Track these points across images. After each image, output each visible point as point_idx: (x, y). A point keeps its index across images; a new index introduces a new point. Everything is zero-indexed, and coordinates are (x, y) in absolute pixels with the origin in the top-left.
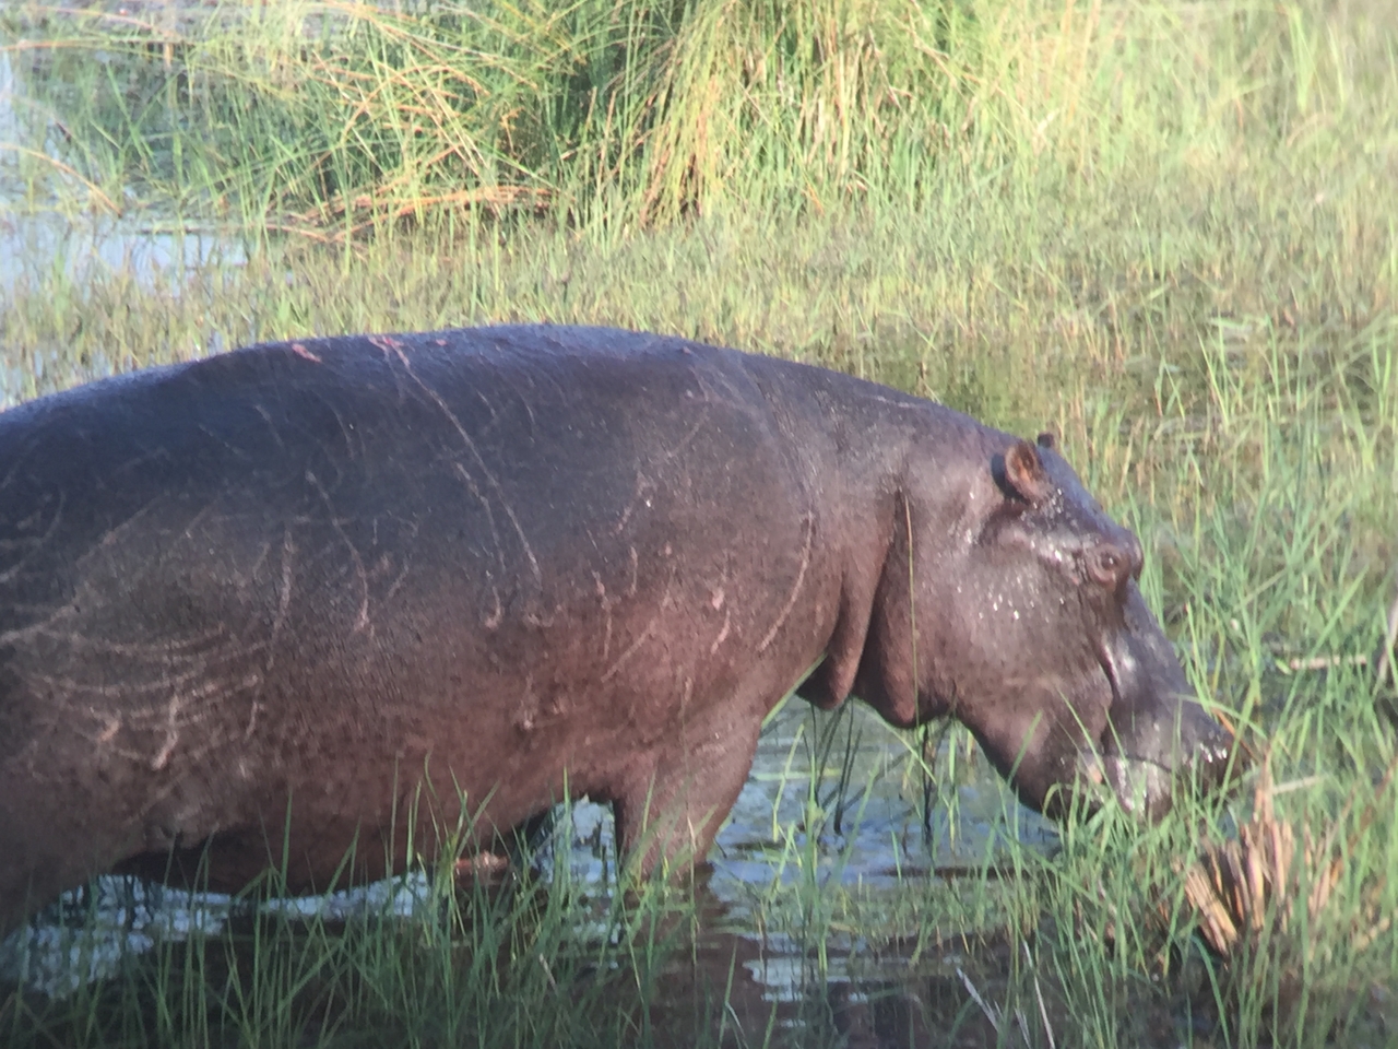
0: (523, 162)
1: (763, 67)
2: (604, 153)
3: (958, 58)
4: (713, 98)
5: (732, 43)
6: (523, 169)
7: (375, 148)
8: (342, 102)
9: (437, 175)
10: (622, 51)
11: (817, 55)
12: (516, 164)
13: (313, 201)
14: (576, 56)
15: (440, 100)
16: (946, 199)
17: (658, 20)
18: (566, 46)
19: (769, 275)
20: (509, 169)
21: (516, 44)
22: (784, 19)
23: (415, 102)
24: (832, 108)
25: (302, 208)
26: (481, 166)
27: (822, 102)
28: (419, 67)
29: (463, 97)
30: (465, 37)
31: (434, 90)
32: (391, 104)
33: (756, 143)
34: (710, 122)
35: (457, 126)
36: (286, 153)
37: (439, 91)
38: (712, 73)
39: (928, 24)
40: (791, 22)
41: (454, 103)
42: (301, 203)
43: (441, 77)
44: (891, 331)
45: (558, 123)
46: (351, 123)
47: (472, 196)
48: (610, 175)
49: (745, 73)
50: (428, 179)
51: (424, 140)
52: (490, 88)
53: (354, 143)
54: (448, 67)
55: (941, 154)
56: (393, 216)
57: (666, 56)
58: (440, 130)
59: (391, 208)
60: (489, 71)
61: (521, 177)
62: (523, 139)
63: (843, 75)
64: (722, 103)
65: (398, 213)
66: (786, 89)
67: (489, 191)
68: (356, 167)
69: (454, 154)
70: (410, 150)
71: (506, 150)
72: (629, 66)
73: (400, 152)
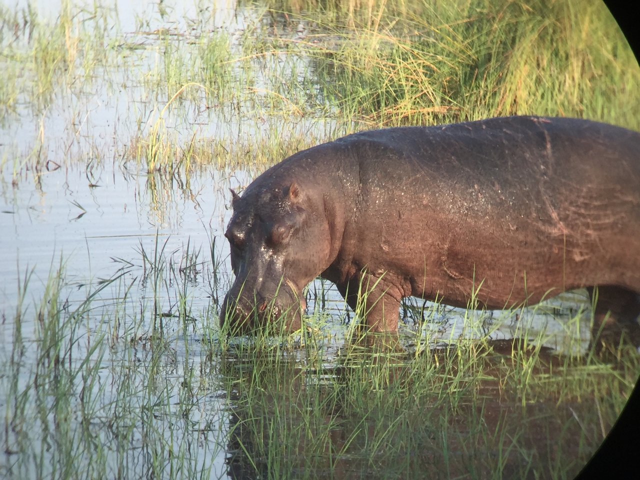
0: (450, 97)
1: (545, 62)
2: (481, 94)
3: (620, 60)
4: (524, 74)
5: (533, 52)
6: (450, 100)
7: (395, 91)
8: (385, 74)
9: (418, 102)
10: (490, 55)
11: (567, 58)
12: (448, 98)
13: (372, 111)
14: (473, 57)
15: (421, 74)
17: (505, 44)
18: (470, 53)
20: (445, 100)
21: (450, 52)
22: (555, 45)
23: (411, 75)
24: (571, 79)
25: (367, 113)
26: (435, 98)
27: (567, 76)
28: (413, 61)
29: (429, 72)
30: (432, 50)
31: (418, 70)
32: (402, 75)
33: (541, 91)
34: (523, 83)
35: (427, 84)
36: (363, 93)
37: (421, 70)
38: (525, 64)
39: (609, 47)
40: (557, 46)
41: (426, 75)
43: (422, 65)
45: (465, 83)
46: (386, 82)
47: (430, 110)
48: (483, 102)
49: (538, 65)
50: (414, 103)
51: (414, 88)
52: (439, 69)
53: (388, 89)
54: (425, 61)
55: (613, 97)
56: (400, 117)
57: (507, 58)
58: (420, 85)
59: (400, 114)
60: (440, 62)
61: (450, 102)
62: (451, 88)
63: (576, 65)
64: (529, 76)
65: (402, 116)
66: (554, 71)
67: (437, 108)
68: (387, 99)
69: (425, 93)
70: (408, 92)
71: (444, 93)
72: (493, 61)
73: (404, 93)
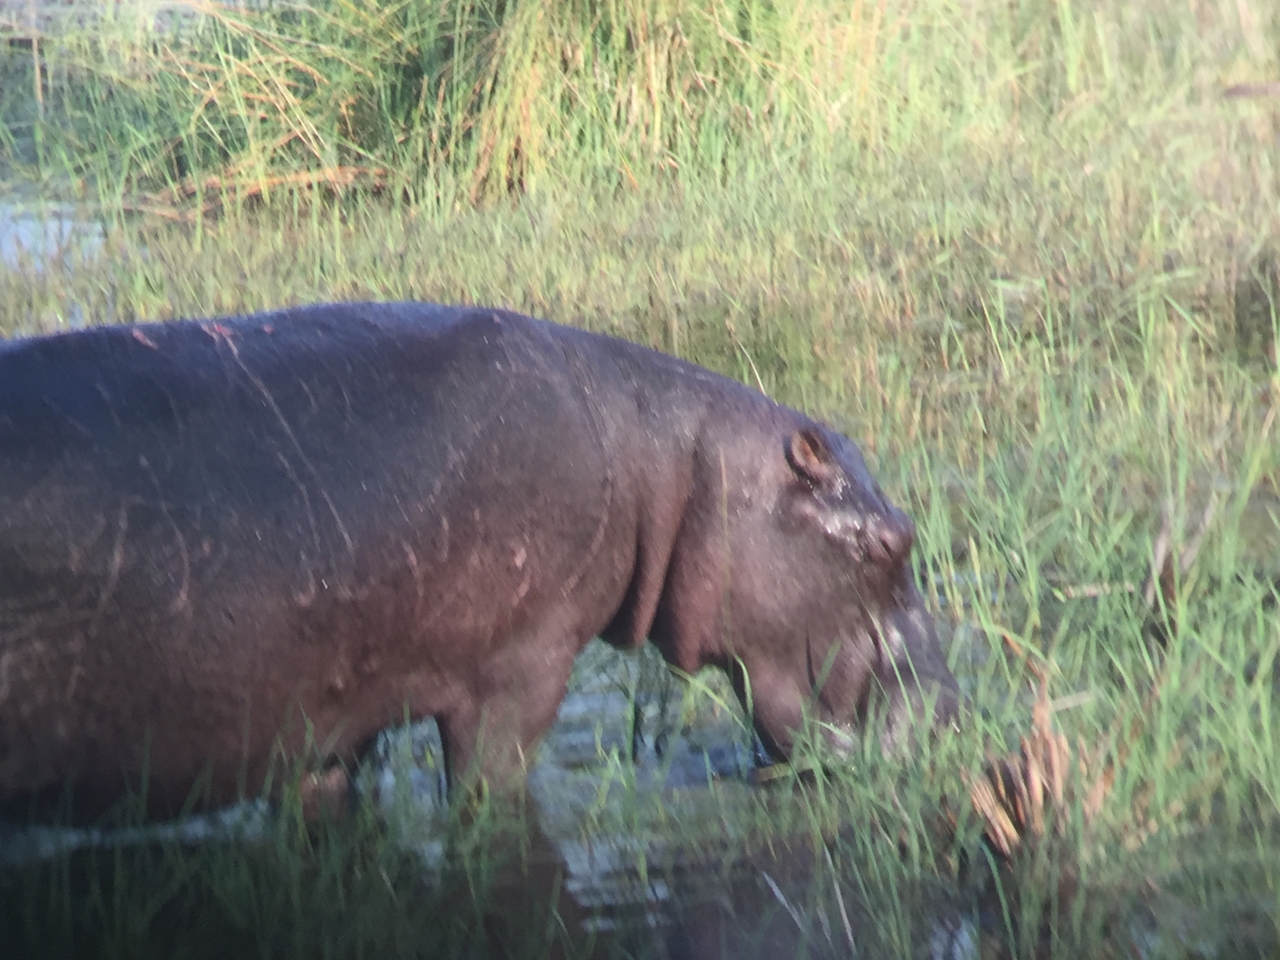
0: (361, 145)
1: (581, 56)
2: (435, 136)
3: (758, 46)
4: (534, 85)
5: (551, 34)
6: (361, 151)
7: (223, 133)
8: (191, 91)
9: (282, 158)
10: (450, 42)
11: (630, 45)
12: (355, 147)
13: (166, 183)
14: (408, 47)
15: (283, 89)
16: (750, 174)
17: (483, 13)
18: (398, 37)
19: (588, 245)
20: (348, 151)
21: (353, 37)
22: (599, 12)
23: (259, 90)
24: (644, 93)
25: (156, 189)
26: (322, 148)
27: (635, 88)
28: (262, 59)
29: (304, 85)
30: (303, 28)
31: (276, 79)
32: (237, 92)
33: (575, 125)
34: (532, 107)
35: (298, 113)
36: (141, 138)
37: (281, 80)
38: (533, 61)
39: (730, 14)
40: (606, 14)
41: (295, 91)
42: (155, 184)
43: (283, 66)
44: (702, 297)
45: (393, 109)
46: (199, 110)
47: (314, 176)
48: (441, 156)
49: (565, 63)
50: (272, 161)
51: (268, 126)
52: (329, 77)
53: (204, 129)
54: (290, 59)
55: (745, 133)
56: (241, 196)
57: (491, 47)
58: (283, 116)
59: (238, 189)
60: (327, 61)
61: (359, 158)
62: (360, 123)
63: (654, 61)
64: (543, 89)
65: (245, 193)
66: (602, 76)
67: (330, 172)
68: (205, 152)
69: (297, 139)
70: (255, 135)
71: (345, 134)
72: (457, 56)
73: (246, 137)
